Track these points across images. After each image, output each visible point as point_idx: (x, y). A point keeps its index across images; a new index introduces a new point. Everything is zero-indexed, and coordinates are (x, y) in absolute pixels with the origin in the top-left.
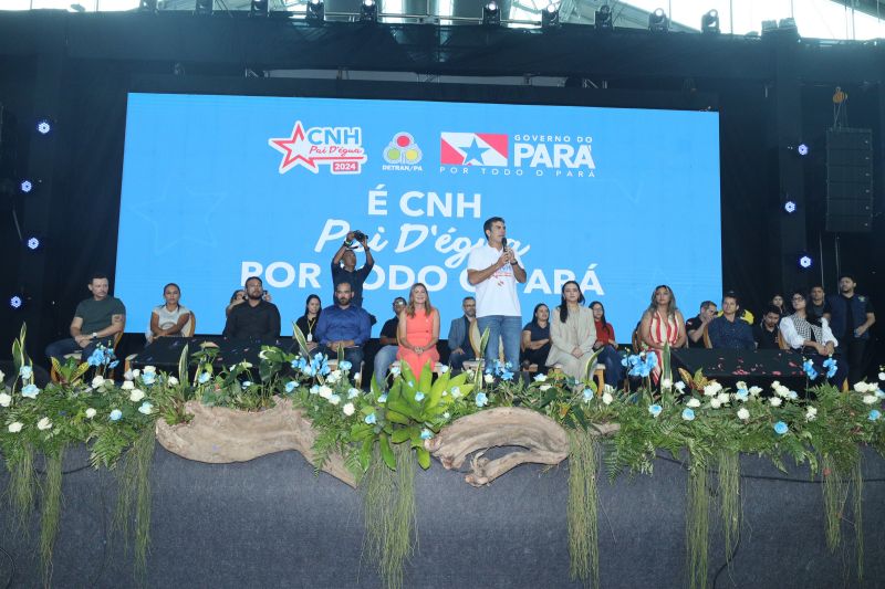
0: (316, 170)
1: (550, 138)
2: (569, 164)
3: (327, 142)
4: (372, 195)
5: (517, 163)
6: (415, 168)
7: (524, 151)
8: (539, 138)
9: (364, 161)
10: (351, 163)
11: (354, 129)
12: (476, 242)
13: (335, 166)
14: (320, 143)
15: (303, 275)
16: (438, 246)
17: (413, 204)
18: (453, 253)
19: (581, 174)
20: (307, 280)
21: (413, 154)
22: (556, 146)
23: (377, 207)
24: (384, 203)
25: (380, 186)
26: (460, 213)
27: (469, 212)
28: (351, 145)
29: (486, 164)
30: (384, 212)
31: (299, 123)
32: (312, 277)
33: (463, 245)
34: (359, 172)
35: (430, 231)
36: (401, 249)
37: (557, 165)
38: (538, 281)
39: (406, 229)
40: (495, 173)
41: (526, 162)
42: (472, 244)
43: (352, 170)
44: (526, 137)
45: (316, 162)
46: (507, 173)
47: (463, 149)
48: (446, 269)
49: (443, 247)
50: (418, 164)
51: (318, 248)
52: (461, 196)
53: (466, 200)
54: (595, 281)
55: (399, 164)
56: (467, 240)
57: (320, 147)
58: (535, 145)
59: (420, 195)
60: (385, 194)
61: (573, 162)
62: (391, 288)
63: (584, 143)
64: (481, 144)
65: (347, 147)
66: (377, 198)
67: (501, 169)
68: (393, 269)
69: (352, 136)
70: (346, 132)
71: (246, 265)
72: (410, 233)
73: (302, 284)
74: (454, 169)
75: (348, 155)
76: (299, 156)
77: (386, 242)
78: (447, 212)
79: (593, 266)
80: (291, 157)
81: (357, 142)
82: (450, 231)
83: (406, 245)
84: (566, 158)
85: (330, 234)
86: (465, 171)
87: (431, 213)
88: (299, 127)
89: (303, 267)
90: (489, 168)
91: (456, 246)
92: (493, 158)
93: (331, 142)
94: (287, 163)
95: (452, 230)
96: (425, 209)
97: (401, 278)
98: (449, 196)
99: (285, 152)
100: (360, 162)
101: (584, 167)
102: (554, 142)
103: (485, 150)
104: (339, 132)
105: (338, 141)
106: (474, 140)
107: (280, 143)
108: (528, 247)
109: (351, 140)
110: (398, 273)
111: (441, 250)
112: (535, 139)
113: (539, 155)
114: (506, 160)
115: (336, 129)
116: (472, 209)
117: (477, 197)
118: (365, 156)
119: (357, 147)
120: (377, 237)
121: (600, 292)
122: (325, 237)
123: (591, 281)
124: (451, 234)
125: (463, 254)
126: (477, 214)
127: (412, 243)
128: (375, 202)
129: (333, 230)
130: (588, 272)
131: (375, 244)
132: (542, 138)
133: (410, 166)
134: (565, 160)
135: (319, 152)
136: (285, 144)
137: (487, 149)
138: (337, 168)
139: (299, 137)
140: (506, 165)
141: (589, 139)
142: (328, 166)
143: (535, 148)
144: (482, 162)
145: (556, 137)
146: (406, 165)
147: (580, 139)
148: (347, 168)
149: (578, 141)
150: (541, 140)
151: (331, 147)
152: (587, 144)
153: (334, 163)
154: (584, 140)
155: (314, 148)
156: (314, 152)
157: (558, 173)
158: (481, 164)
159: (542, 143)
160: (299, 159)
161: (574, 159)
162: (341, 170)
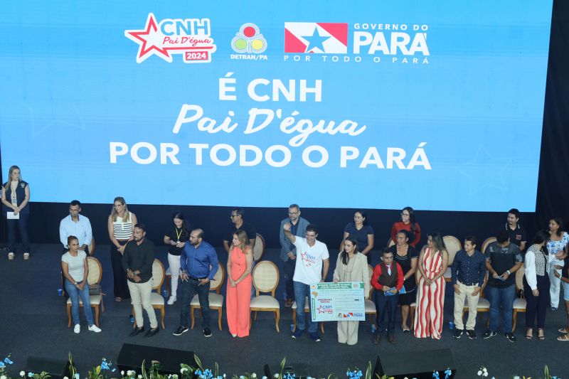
1: (387, 27)
2: (405, 52)
3: (178, 33)
4: (222, 82)
5: (356, 50)
6: (261, 57)
7: (363, 39)
8: (377, 27)
9: (214, 50)
10: (202, 53)
11: (203, 20)
12: (318, 123)
13: (187, 56)
14: (172, 33)
15: (164, 154)
16: (283, 127)
17: (260, 90)
18: (296, 133)
19: (415, 60)
20: (168, 158)
21: (258, 43)
22: (393, 34)
23: (227, 93)
24: (233, 89)
25: (229, 74)
26: (303, 98)
27: (311, 96)
28: (201, 35)
29: (327, 51)
30: (234, 98)
31: (151, 15)
32: (172, 155)
33: (305, 126)
34: (209, 60)
35: (275, 116)
36: (249, 130)
37: (394, 52)
38: (372, 158)
39: (254, 113)
40: (335, 60)
42: (313, 126)
43: (202, 59)
44: (365, 26)
46: (347, 59)
47: (305, 38)
48: (290, 148)
49: (288, 128)
50: (263, 54)
51: (176, 130)
52: (303, 83)
53: (307, 87)
54: (424, 157)
55: (246, 54)
56: (309, 122)
57: (173, 38)
58: (373, 33)
59: (266, 82)
60: (233, 81)
61: (409, 50)
62: (241, 165)
63: (420, 31)
64: (323, 33)
65: (196, 37)
66: (227, 85)
67: (341, 56)
68: (243, 148)
69: (201, 27)
70: (195, 23)
71: (113, 145)
72: (257, 116)
73: (164, 161)
74: (297, 57)
75: (199, 45)
76: (153, 47)
77: (236, 125)
78: (290, 97)
79: (422, 144)
80: (146, 48)
81: (206, 33)
82: (293, 114)
83: (253, 128)
84: (402, 45)
85: (185, 118)
86: (308, 58)
87: (276, 98)
88: (151, 20)
89: (164, 146)
90: (330, 55)
91: (299, 127)
92: (333, 46)
93: (183, 34)
94: (143, 53)
95: (296, 113)
96: (271, 95)
97: (250, 156)
98: (292, 83)
99: (141, 43)
100: (210, 52)
101: (419, 54)
102: (391, 30)
104: (189, 23)
105: (189, 32)
106: (316, 29)
107: (135, 34)
108: (364, 128)
109: (201, 31)
110: (247, 151)
111: (285, 131)
112: (373, 28)
113: (377, 43)
114: (346, 48)
115: (187, 20)
116: (313, 94)
117: (319, 83)
118: (215, 46)
119: (207, 37)
120: (228, 120)
121: (428, 166)
122: (181, 120)
123: (420, 158)
124: (294, 117)
125: (305, 134)
126: (318, 98)
127: (258, 126)
128: (225, 88)
129: (188, 114)
130: (418, 150)
131: (226, 127)
132: (380, 26)
133: (257, 55)
134: (401, 48)
135: (171, 42)
136: (140, 36)
137: (328, 38)
138: (189, 58)
139: (152, 27)
140: (346, 52)
141: (425, 27)
142: (181, 55)
143: (374, 36)
144: (323, 50)
145: (394, 26)
146: (253, 54)
147: (416, 28)
148: (198, 58)
149: (414, 29)
150: (379, 28)
151: (183, 38)
152: (423, 32)
153: (187, 53)
154: (420, 28)
155: (167, 39)
156: (167, 43)
157: (394, 59)
158: (323, 52)
159: (380, 31)
160: (154, 49)
161: (410, 47)
162: (192, 59)
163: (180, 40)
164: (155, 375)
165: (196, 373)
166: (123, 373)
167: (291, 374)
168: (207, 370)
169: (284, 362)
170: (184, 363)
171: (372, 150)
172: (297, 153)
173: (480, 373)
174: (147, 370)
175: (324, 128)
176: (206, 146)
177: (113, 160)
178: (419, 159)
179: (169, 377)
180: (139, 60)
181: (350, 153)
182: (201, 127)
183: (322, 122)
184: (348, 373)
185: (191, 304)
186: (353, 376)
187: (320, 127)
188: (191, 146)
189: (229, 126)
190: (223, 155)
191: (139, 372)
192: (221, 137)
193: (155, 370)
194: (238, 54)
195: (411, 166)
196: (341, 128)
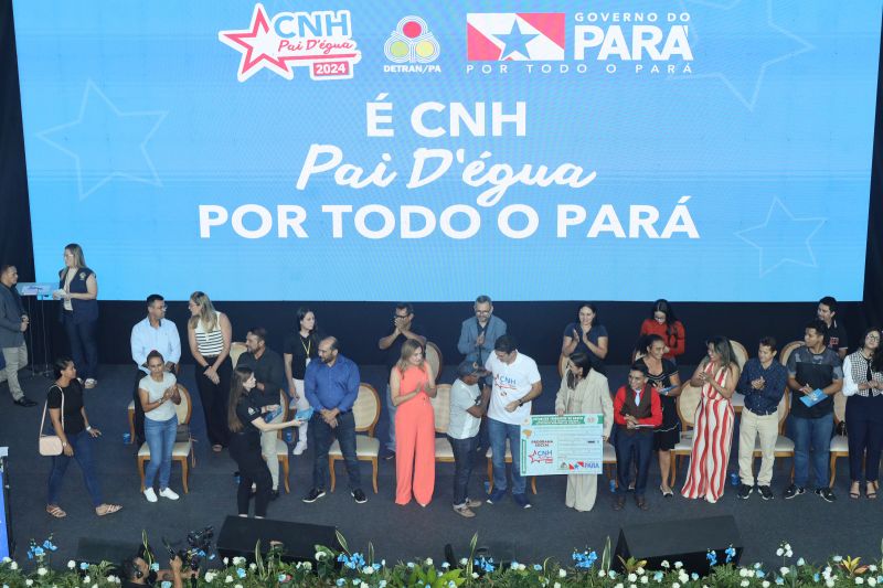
0: (289, 76)
1: (627, 16)
2: (655, 55)
3: (302, 35)
4: (371, 108)
5: (579, 55)
6: (431, 68)
7: (588, 36)
8: (611, 16)
9: (358, 59)
10: (339, 64)
11: (340, 13)
12: (521, 170)
13: (316, 69)
14: (292, 35)
15: (283, 222)
16: (467, 177)
17: (430, 119)
18: (488, 185)
19: (671, 69)
20: (289, 228)
21: (426, 47)
22: (635, 28)
23: (379, 126)
24: (388, 119)
25: (382, 96)
26: (497, 131)
27: (509, 127)
28: (338, 37)
29: (533, 59)
30: (390, 133)
31: (259, 6)
32: (296, 224)
33: (501, 175)
34: (351, 75)
35: (455, 159)
36: (415, 182)
37: (637, 56)
38: (607, 221)
39: (421, 155)
40: (547, 70)
41: (591, 53)
42: (514, 174)
43: (340, 73)
44: (593, 16)
45: (287, 63)
46: (564, 69)
48: (481, 210)
49: (474, 178)
50: (434, 63)
51: (301, 184)
52: (497, 107)
54: (687, 219)
55: (407, 64)
56: (508, 168)
57: (294, 41)
58: (605, 27)
59: (439, 107)
60: (389, 106)
61: (661, 52)
62: (403, 236)
63: (678, 22)
65: (330, 40)
66: (379, 113)
67: (554, 64)
68: (406, 211)
69: (336, 24)
70: (328, 17)
71: (204, 210)
72: (427, 160)
73: (283, 233)
74: (487, 68)
75: (333, 51)
76: (264, 56)
77: (394, 174)
78: (478, 129)
79: (684, 199)
80: (253, 58)
81: (345, 33)
82: (482, 156)
83: (422, 178)
84: (650, 46)
85: (315, 165)
86: (503, 69)
87: (455, 131)
88: (260, 13)
89: (283, 210)
90: (538, 64)
91: (491, 176)
92: (543, 49)
93: (309, 35)
94: (248, 66)
95: (487, 154)
96: (447, 128)
97: (417, 222)
98: (480, 107)
99: (244, 51)
100: (352, 62)
101: (675, 58)
102: (633, 22)
103: (533, 37)
104: (318, 18)
106: (516, 24)
108: (593, 176)
109: (337, 30)
110: (411, 215)
111: (470, 183)
112: (605, 19)
114: (562, 51)
115: (314, 14)
116: (515, 124)
117: (521, 107)
118: (359, 52)
119: (346, 39)
120: (381, 168)
121: (693, 233)
122: (309, 168)
123: (682, 221)
124: (484, 160)
125: (501, 187)
126: (521, 131)
127: (428, 175)
128: (376, 118)
129: (320, 159)
130: (677, 207)
131: (379, 178)
132: (615, 17)
133: (424, 65)
134: (648, 49)
135: (291, 48)
136: (242, 39)
137: (534, 36)
138: (319, 72)
139: (261, 27)
140: (562, 58)
141: (686, 16)
142: (307, 68)
143: (605, 33)
144: (527, 55)
145: (637, 15)
146: (418, 63)
147: (671, 17)
148: (333, 71)
149: (669, 20)
150: (614, 20)
151: (309, 41)
152: (683, 24)
153: (315, 65)
154: (678, 18)
155: (284, 43)
156: (285, 49)
157: (638, 68)
158: (525, 59)
159: (616, 24)
160: (264, 60)
161: (663, 46)
162: (324, 74)
163: (304, 44)
164: (276, 563)
165: (339, 559)
166: (226, 561)
167: (487, 559)
168: (356, 554)
169: (475, 540)
170: (321, 545)
171: (607, 210)
172: (489, 216)
173: (780, 552)
174: (264, 556)
175: (532, 176)
176: (348, 209)
177: (205, 233)
178: (680, 222)
179: (298, 566)
180: (242, 77)
181: (571, 215)
182: (339, 179)
183: (528, 168)
184: (574, 556)
185: (330, 453)
186: (583, 560)
187: (524, 176)
188: (326, 209)
189: (383, 178)
190: (375, 222)
191: (251, 559)
192: (370, 194)
193: (276, 556)
194: (395, 64)
195: (667, 234)
196: (558, 176)
